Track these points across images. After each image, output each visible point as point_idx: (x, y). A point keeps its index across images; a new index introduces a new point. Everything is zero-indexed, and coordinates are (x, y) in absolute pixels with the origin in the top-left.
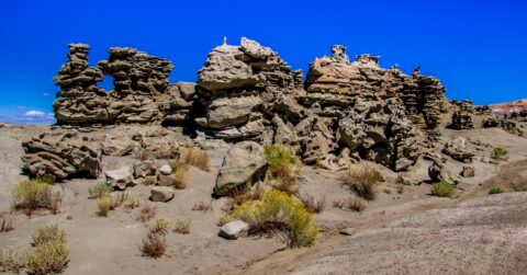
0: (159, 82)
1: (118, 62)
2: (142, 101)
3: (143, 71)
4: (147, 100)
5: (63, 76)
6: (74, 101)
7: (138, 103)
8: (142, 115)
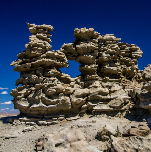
0: (128, 69)
1: (83, 45)
2: (110, 87)
3: (111, 54)
4: (116, 87)
5: (20, 61)
6: (33, 88)
7: (106, 90)
8: (110, 103)
